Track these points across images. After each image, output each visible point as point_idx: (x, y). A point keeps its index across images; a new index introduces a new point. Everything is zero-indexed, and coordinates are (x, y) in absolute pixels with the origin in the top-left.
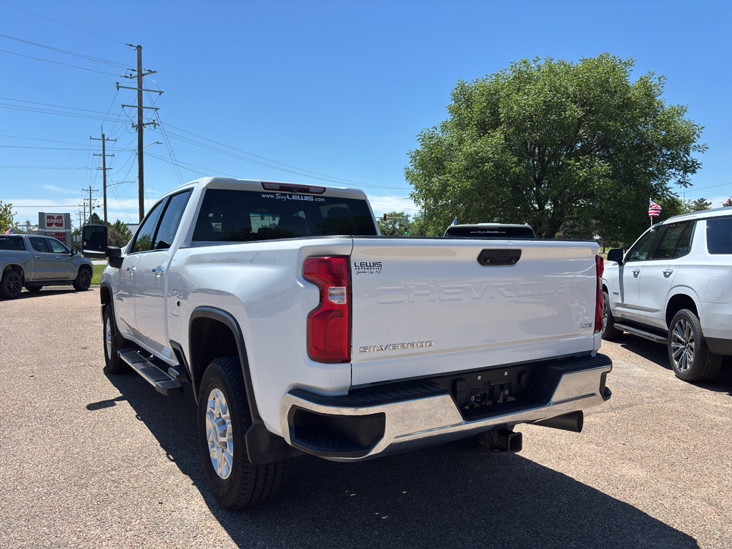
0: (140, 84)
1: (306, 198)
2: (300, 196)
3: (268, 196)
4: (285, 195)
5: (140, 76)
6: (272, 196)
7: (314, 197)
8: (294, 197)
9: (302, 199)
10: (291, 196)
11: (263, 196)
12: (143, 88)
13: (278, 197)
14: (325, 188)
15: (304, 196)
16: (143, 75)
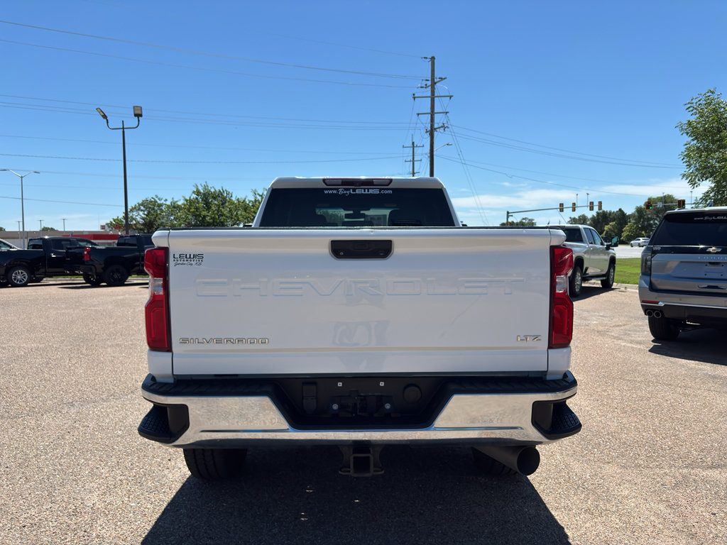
0: (433, 92)
1: (371, 192)
2: (365, 189)
3: (330, 192)
4: (349, 189)
5: (434, 83)
6: (335, 192)
7: (380, 190)
8: (357, 192)
9: (366, 192)
10: (354, 190)
11: (326, 192)
12: (436, 95)
13: (341, 192)
14: (391, 180)
15: (368, 189)
16: (435, 83)
